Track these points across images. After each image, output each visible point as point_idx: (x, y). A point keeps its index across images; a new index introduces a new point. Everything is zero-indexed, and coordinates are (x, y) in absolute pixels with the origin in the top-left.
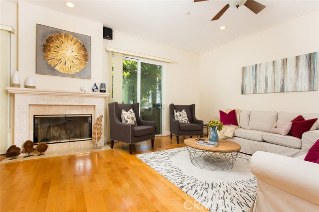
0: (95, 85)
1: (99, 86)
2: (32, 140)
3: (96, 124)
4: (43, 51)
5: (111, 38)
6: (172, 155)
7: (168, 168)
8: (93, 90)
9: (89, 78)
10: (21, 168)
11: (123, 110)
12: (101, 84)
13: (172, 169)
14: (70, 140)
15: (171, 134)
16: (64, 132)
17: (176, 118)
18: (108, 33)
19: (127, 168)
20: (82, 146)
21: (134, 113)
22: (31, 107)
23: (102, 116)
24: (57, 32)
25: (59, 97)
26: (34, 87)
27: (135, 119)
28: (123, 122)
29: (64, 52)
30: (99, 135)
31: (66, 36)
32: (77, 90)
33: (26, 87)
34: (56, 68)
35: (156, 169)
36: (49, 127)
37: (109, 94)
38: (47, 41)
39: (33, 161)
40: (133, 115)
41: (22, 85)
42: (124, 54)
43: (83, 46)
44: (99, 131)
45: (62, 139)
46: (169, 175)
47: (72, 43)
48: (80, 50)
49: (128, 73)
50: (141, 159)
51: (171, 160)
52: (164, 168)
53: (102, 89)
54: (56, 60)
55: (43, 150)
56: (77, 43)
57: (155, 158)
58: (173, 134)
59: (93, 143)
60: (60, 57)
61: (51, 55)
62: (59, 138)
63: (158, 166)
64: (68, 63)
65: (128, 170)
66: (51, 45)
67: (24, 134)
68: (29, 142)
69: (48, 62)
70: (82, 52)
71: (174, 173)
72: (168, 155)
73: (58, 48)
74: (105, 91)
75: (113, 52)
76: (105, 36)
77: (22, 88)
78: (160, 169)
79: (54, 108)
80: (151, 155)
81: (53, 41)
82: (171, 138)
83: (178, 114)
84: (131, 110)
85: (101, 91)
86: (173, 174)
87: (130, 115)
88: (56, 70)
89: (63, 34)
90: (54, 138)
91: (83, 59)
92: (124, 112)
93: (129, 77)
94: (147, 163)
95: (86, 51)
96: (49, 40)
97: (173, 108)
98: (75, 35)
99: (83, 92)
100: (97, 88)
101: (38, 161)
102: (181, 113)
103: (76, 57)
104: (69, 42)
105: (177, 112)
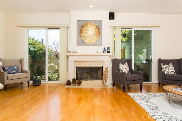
0: (104, 49)
1: (106, 49)
2: (75, 78)
3: (105, 72)
4: (80, 34)
5: (113, 18)
6: (155, 96)
7: (148, 104)
8: (103, 52)
9: (101, 45)
10: (72, 90)
11: (120, 64)
12: (108, 48)
13: (151, 105)
14: (92, 80)
15: (159, 82)
16: (89, 76)
17: (163, 69)
18: (112, 16)
19: (120, 99)
20: (98, 84)
21: (128, 66)
22: (75, 62)
23: (108, 67)
24: (86, 22)
25: (87, 56)
26: (76, 52)
27: (128, 69)
28: (120, 71)
29: (89, 32)
30: (106, 79)
31: (90, 23)
32: (95, 52)
33: (73, 52)
34: (85, 41)
35: (138, 103)
36: (82, 73)
37: (112, 53)
38: (81, 28)
39: (76, 88)
40: (127, 67)
41: (72, 52)
42: (122, 27)
43: (98, 27)
44: (106, 76)
45: (88, 79)
46: (147, 108)
47: (93, 26)
48: (96, 29)
49: (126, 38)
50: (130, 95)
51: (152, 99)
52: (145, 103)
53: (108, 51)
54: (85, 37)
55: (79, 83)
56: (95, 26)
57: (140, 96)
58: (160, 83)
59: (103, 83)
60: (87, 35)
61: (83, 34)
62: (87, 78)
63: (140, 101)
64: (90, 38)
65: (120, 100)
66: (83, 30)
67: (72, 75)
68: (74, 79)
69: (82, 38)
70: (97, 30)
71: (151, 107)
72: (151, 96)
73: (86, 30)
74: (110, 52)
75: (115, 27)
76: (110, 18)
77: (72, 53)
78: (141, 103)
79: (84, 62)
80: (138, 94)
81: (84, 27)
82: (159, 85)
83: (165, 66)
84: (126, 64)
85: (108, 52)
86: (149, 107)
87: (125, 67)
88: (85, 42)
89: (88, 23)
90: (84, 78)
91: (98, 34)
92: (121, 65)
93: (127, 41)
94: (134, 99)
95: (99, 29)
96: (82, 27)
97: (161, 62)
98: (94, 21)
99: (98, 53)
100: (105, 50)
101: (78, 88)
102: (167, 66)
103: (94, 34)
104: (91, 26)
105: (163, 65)
